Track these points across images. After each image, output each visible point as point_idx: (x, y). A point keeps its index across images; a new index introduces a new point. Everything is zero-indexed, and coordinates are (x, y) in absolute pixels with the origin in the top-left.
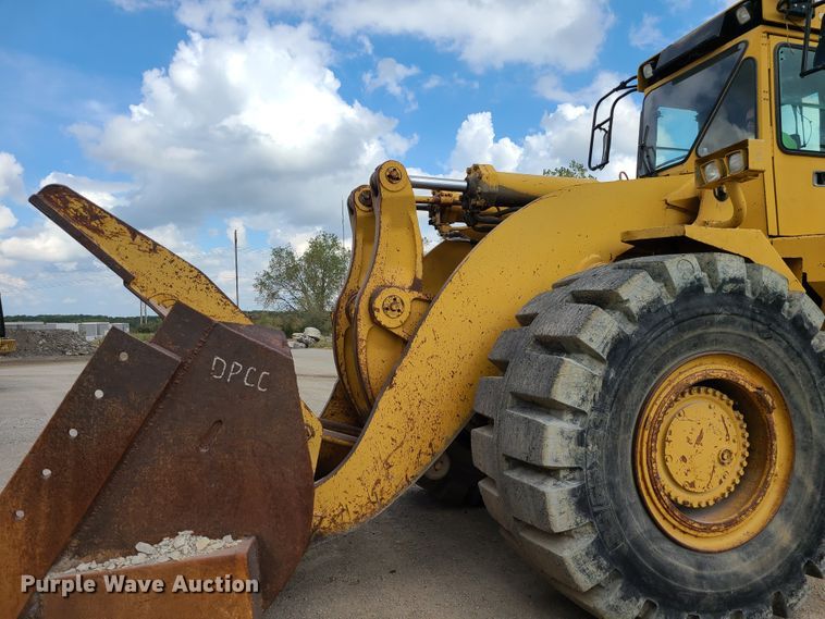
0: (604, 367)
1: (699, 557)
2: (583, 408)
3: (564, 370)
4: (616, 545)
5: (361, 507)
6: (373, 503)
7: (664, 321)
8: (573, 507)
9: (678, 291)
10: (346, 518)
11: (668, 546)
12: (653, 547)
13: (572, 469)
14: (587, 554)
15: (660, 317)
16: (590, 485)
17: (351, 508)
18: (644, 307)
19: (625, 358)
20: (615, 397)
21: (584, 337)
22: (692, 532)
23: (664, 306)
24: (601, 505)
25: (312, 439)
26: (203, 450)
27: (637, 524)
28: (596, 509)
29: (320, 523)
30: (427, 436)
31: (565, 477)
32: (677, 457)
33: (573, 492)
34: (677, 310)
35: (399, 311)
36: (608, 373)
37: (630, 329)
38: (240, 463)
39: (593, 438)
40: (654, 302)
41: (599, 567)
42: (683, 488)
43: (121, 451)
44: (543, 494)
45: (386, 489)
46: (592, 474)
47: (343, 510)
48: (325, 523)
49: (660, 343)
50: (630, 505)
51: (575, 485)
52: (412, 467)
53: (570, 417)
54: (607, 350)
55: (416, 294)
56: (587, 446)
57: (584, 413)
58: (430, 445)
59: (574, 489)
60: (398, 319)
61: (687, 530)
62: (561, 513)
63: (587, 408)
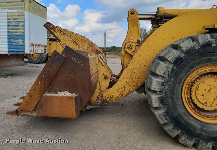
0: (172, 65)
1: (203, 124)
2: (164, 76)
3: (160, 65)
4: (172, 114)
5: (117, 97)
6: (121, 96)
7: (195, 54)
8: (159, 102)
9: (201, 45)
10: (113, 99)
11: (192, 118)
12: (185, 117)
13: (160, 92)
14: (162, 115)
15: (194, 52)
16: (165, 97)
17: (115, 96)
18: (188, 49)
19: (179, 64)
20: (175, 74)
21: (167, 57)
22: (202, 116)
23: (196, 49)
24: (168, 103)
25: (108, 79)
26: (70, 76)
27: (180, 110)
28: (166, 103)
29: (107, 99)
30: (136, 81)
31: (158, 94)
32: (200, 94)
33: (159, 98)
34: (201, 50)
35: (132, 48)
36: (173, 67)
37: (182, 55)
38: (77, 79)
39: (167, 84)
40: (191, 48)
41: (166, 119)
42: (202, 104)
43: (55, 74)
44: (151, 97)
45: (124, 93)
46: (166, 94)
47: (113, 97)
48: (108, 99)
49: (193, 60)
50: (179, 104)
51: (160, 96)
52: (131, 89)
53: (161, 78)
54: (173, 61)
55: (137, 44)
56: (165, 86)
57: (165, 77)
58: (137, 84)
59: (160, 97)
60: (132, 51)
61: (200, 115)
62: (155, 103)
63: (166, 76)
